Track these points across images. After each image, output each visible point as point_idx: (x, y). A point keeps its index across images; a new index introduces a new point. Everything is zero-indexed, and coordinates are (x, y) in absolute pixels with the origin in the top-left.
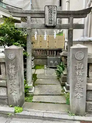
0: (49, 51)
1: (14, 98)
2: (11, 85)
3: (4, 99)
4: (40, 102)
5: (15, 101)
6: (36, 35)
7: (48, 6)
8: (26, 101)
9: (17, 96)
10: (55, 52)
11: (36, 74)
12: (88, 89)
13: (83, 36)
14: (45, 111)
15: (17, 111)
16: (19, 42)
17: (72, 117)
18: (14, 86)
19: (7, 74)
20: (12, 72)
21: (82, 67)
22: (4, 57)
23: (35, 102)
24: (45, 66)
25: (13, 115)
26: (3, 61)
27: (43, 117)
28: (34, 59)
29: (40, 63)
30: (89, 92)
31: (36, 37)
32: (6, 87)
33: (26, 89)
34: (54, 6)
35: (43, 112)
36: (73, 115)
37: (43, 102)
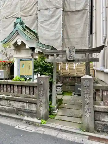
0: (78, 78)
1: (41, 113)
2: (40, 102)
3: (34, 113)
4: (61, 120)
5: (42, 115)
8: (50, 118)
9: (43, 111)
11: (63, 100)
12: (95, 110)
14: (63, 126)
15: (42, 122)
16: (47, 72)
18: (42, 104)
19: (38, 95)
20: (41, 93)
21: (89, 92)
22: (37, 83)
23: (56, 119)
24: (74, 93)
25: (39, 125)
26: (36, 85)
27: (60, 129)
28: (62, 86)
29: (68, 90)
30: (96, 113)
31: (60, 68)
32: (37, 104)
33: (50, 108)
34: (72, 47)
35: (62, 127)
36: (84, 131)
37: (63, 120)
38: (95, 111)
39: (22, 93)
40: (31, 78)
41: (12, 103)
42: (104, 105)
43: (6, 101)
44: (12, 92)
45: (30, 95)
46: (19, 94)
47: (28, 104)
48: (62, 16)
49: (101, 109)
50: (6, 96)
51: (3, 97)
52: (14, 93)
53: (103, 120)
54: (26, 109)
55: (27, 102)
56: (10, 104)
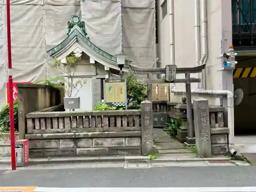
1: (148, 147)
3: (138, 149)
6: (156, 89)
7: (169, 66)
10: (158, 105)
12: (211, 133)
13: (199, 88)
15: (152, 158)
17: (202, 159)
20: (147, 122)
25: (149, 161)
31: (157, 91)
38: (212, 135)
39: (116, 126)
40: (124, 105)
41: (100, 141)
42: (219, 127)
43: (90, 140)
44: (100, 126)
45: (128, 127)
46: (112, 128)
47: (127, 139)
48: (120, 15)
49: (217, 131)
50: (90, 134)
51: (85, 135)
52: (102, 127)
53: (219, 142)
54: (124, 146)
55: (125, 137)
56: (97, 144)
